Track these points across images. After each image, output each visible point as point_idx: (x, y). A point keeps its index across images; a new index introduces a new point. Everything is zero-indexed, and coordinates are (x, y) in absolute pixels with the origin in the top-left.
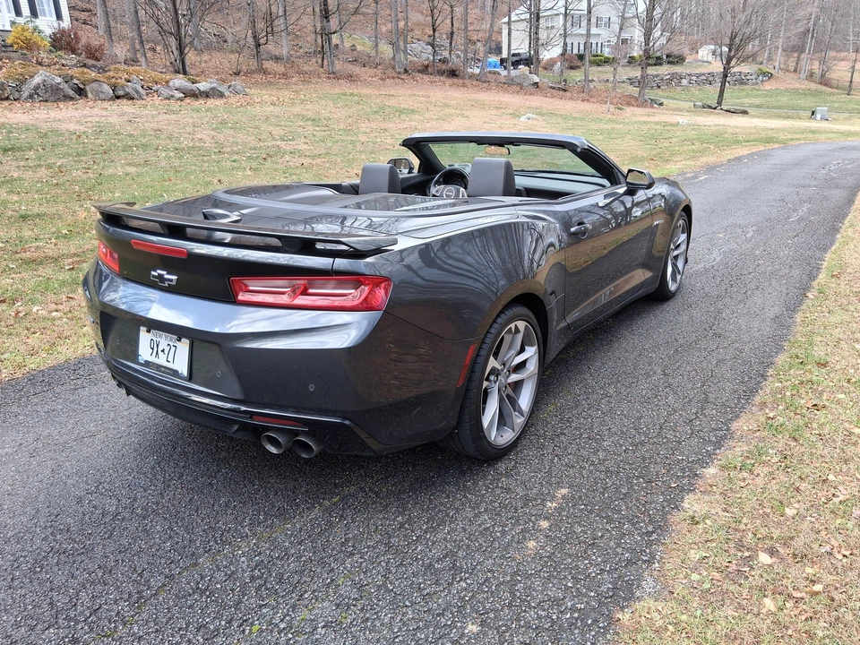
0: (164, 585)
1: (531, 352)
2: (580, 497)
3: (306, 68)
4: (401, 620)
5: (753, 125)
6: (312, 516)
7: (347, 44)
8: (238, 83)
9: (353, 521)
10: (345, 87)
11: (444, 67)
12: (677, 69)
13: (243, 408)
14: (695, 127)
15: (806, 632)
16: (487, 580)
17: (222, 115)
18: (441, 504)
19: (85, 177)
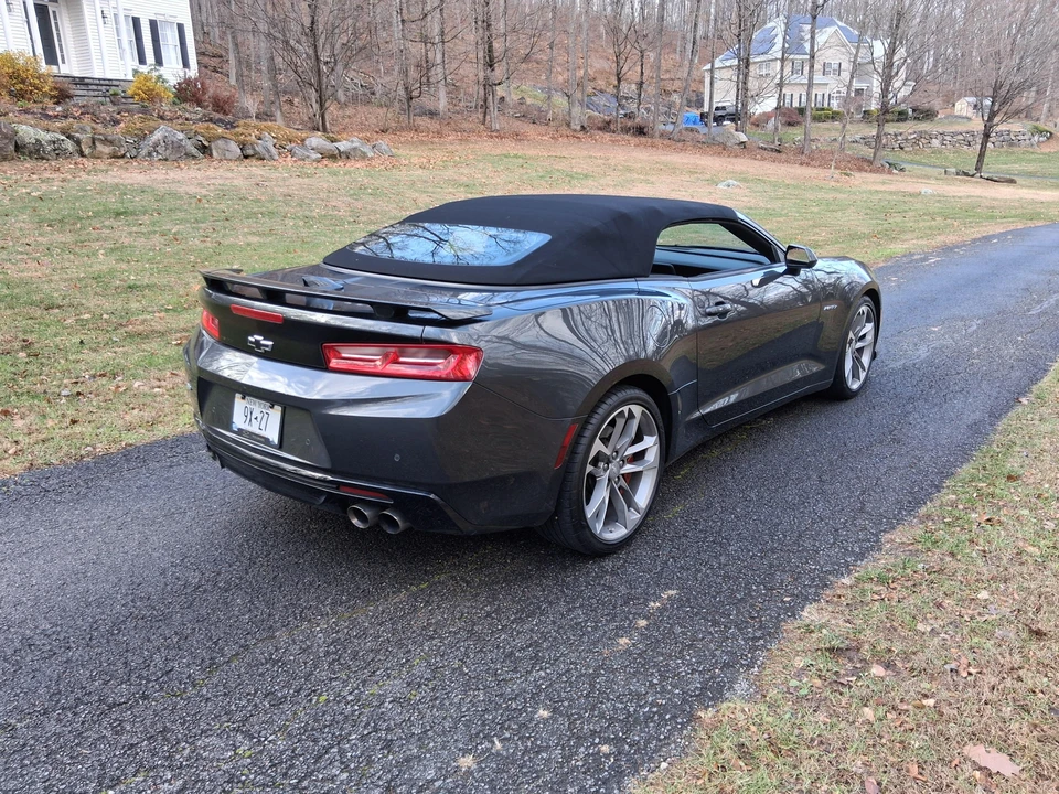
0: (238, 654)
1: (650, 442)
2: (688, 599)
3: (465, 125)
4: (471, 701)
5: (1017, 197)
6: (397, 600)
7: (515, 97)
8: (384, 143)
9: (439, 607)
10: (510, 147)
11: (629, 124)
12: (924, 126)
13: (330, 478)
14: (940, 198)
15: (901, 742)
16: (569, 671)
17: (362, 178)
18: (534, 597)
19: (202, 246)
